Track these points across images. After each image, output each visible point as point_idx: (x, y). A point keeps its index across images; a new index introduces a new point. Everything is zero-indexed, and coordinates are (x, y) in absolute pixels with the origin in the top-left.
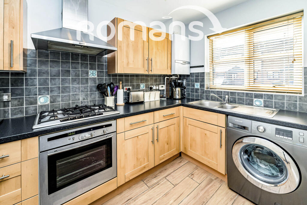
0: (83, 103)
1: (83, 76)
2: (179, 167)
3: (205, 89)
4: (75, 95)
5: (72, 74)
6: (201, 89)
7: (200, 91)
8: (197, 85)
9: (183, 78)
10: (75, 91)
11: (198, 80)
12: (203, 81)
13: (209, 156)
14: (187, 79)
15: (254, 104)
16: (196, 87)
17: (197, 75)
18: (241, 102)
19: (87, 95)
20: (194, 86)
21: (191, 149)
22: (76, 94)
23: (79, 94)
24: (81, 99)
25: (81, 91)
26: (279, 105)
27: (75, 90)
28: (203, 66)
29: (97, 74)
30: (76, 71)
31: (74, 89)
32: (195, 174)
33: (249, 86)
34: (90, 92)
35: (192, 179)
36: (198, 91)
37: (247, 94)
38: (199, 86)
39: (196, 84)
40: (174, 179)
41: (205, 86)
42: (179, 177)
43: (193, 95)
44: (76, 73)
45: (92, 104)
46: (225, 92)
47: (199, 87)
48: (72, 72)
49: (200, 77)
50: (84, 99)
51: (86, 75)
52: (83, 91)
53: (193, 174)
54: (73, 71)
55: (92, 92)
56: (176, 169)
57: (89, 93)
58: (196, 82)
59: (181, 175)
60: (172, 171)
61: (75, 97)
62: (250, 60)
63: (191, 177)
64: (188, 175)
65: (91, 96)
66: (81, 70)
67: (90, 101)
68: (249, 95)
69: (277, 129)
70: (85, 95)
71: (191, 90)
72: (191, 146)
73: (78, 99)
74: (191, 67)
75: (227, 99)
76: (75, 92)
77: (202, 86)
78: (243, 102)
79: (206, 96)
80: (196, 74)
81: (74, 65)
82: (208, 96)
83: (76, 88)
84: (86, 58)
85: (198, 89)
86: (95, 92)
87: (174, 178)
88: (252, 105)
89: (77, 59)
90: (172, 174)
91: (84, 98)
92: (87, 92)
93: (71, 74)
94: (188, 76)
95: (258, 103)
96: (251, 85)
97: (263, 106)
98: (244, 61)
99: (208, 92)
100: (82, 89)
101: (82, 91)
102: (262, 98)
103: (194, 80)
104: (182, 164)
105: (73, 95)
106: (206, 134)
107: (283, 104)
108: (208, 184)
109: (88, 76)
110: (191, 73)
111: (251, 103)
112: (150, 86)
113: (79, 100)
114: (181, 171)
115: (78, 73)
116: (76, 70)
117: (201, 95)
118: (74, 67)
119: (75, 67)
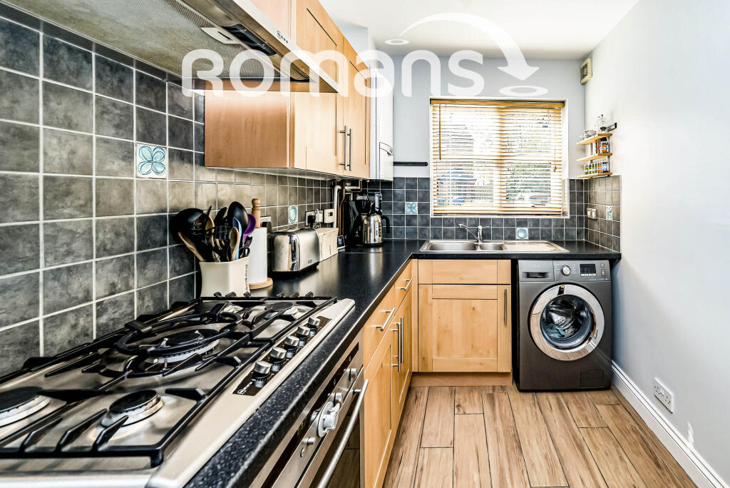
0: (110, 310)
1: (108, 167)
2: (424, 407)
3: (431, 216)
4: (64, 277)
5: (51, 153)
6: (422, 217)
7: (418, 221)
8: (412, 208)
9: (369, 191)
10: (69, 253)
11: (412, 196)
12: (426, 196)
13: (480, 351)
14: (382, 192)
15: (517, 237)
16: (408, 211)
17: (412, 182)
18: (497, 235)
19: (125, 267)
20: (403, 210)
21: (438, 355)
22: (69, 269)
23: (87, 267)
24: (97, 289)
25: (98, 250)
26: (546, 233)
27: (65, 248)
28: (426, 164)
29: (167, 167)
30: (73, 143)
31: (63, 238)
32: (461, 403)
33: (501, 207)
34: (139, 249)
35: (464, 413)
36: (414, 221)
37: (507, 220)
38: (417, 208)
39: (407, 205)
40: (439, 436)
41: (432, 209)
42: (442, 426)
43: (402, 232)
44: (73, 152)
45: (149, 306)
46: (471, 219)
47: (416, 211)
48: (47, 145)
49: (419, 189)
50: (113, 289)
51: (123, 163)
52: (109, 247)
53: (459, 406)
54: (55, 141)
55: (148, 247)
56: (423, 416)
57: (135, 253)
58: (409, 199)
59: (443, 421)
60: (420, 424)
61: (65, 286)
62: (502, 162)
63: (462, 412)
64: (452, 412)
65: (142, 267)
66: (98, 139)
67: (141, 295)
68: (510, 222)
69: (582, 266)
70: (118, 267)
71: (396, 220)
72: (438, 348)
73: (80, 296)
74: (395, 164)
75: (481, 234)
76: (69, 259)
77: (424, 208)
78: (501, 236)
79: (434, 230)
80: (409, 182)
81: (61, 106)
82: (437, 231)
83: (73, 233)
84: (121, 81)
85: (414, 216)
86: (161, 245)
87: (437, 435)
88: (514, 238)
89: (77, 75)
90: (425, 430)
91: (113, 285)
92: (128, 251)
93: (45, 154)
94: (387, 184)
95: (521, 235)
96: (503, 205)
97: (527, 238)
98: (494, 161)
99: (437, 222)
100: (101, 235)
101: (103, 250)
102: (526, 226)
103: (403, 195)
104: (423, 400)
105: (54, 279)
106: (474, 309)
107: (550, 231)
108: (493, 405)
109: (131, 172)
110: (394, 178)
111: (512, 235)
112: (308, 214)
113: (87, 298)
114: (436, 414)
115: (82, 150)
116: (75, 137)
117: (421, 230)
118: (61, 115)
119: (66, 117)
